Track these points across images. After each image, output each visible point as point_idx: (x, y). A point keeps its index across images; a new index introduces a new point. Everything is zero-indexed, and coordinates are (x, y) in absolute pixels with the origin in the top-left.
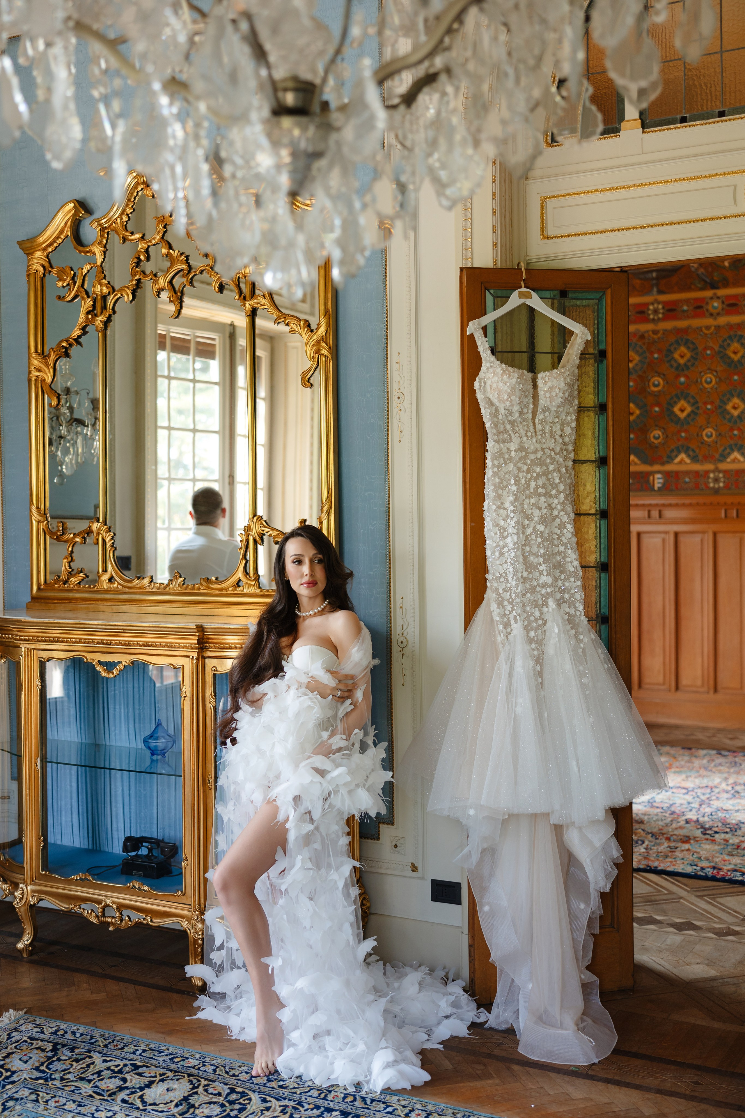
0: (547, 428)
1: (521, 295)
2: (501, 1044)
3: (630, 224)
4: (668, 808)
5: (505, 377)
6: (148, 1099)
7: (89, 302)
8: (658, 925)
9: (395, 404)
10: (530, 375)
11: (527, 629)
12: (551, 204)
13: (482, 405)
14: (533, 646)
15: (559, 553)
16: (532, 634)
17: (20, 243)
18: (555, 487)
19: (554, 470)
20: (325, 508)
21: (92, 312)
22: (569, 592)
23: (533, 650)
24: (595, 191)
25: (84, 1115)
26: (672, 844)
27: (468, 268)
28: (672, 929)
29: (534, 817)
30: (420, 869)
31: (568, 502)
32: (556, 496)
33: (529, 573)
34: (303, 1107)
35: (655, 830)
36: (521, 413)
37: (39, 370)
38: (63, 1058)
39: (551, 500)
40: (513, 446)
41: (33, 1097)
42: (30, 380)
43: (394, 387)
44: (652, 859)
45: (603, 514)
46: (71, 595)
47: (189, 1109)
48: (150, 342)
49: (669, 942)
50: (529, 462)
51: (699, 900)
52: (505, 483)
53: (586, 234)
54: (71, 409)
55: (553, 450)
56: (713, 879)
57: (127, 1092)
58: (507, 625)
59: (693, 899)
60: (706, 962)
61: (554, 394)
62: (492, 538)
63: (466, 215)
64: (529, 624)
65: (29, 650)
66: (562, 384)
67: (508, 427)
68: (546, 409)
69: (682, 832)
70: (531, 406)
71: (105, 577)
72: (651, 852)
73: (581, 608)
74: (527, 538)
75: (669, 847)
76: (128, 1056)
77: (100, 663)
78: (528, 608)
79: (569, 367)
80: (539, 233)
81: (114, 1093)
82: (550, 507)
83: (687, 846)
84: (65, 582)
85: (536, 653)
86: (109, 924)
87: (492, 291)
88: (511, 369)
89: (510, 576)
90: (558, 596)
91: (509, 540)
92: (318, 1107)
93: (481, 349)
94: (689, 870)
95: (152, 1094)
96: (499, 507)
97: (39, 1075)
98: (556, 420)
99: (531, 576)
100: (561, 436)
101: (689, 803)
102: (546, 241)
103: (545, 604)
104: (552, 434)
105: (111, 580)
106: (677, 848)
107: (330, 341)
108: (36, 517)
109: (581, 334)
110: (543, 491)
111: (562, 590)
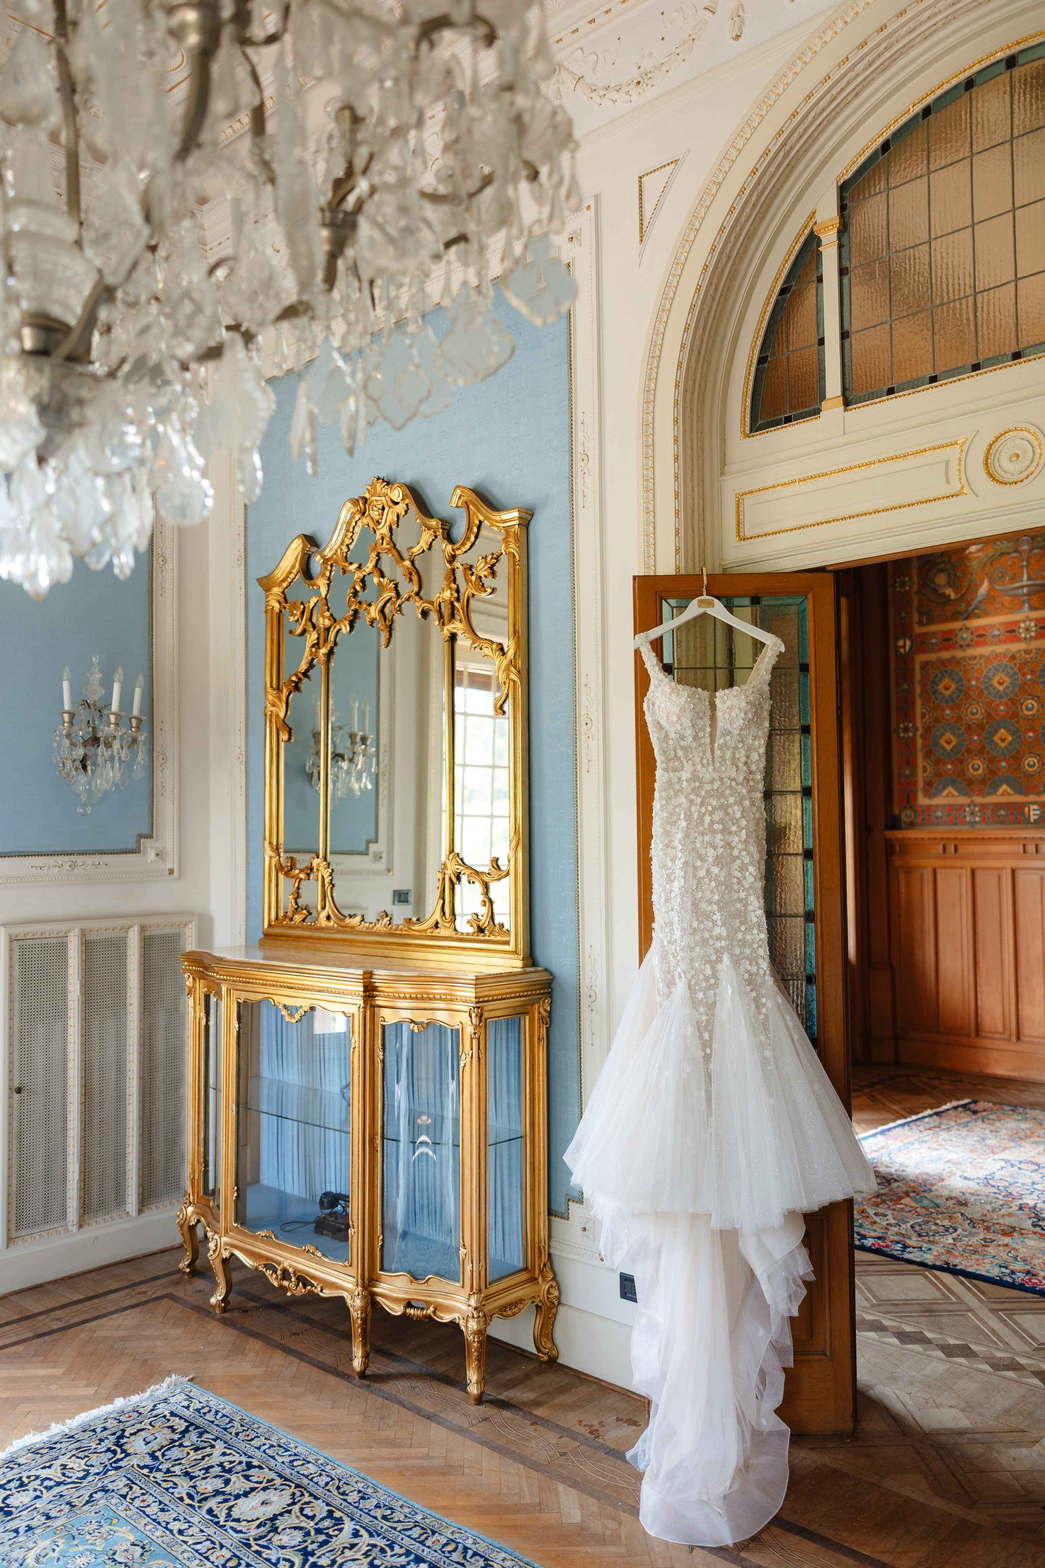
0: (728, 755)
1: (702, 603)
4: (1005, 1187)
5: (673, 696)
6: (235, 1513)
7: (314, 636)
8: (925, 1346)
9: (583, 731)
10: (706, 694)
11: (693, 989)
12: (748, 501)
13: (650, 728)
15: (740, 900)
18: (736, 822)
19: (736, 802)
20: (513, 845)
21: (317, 645)
22: (750, 945)
23: (701, 1014)
24: (793, 482)
25: (159, 1523)
26: (990, 1236)
27: (644, 578)
28: (940, 1354)
31: (751, 841)
32: (736, 834)
33: (702, 922)
34: (392, 1549)
35: (977, 1216)
36: (696, 738)
37: (273, 705)
38: (185, 1444)
39: (731, 838)
40: (685, 775)
41: (125, 1491)
42: (265, 716)
43: (582, 712)
44: (956, 1253)
45: (811, 854)
46: (295, 932)
47: (269, 1532)
49: (928, 1370)
50: (703, 793)
51: (990, 1315)
52: (674, 818)
53: (783, 531)
55: (734, 779)
56: (1021, 1287)
57: (220, 1499)
59: (985, 1313)
60: (963, 1405)
61: (734, 715)
63: (648, 519)
64: (696, 983)
65: (229, 990)
66: (744, 704)
67: (680, 753)
68: (726, 732)
69: (1008, 1221)
70: (708, 730)
71: (323, 915)
72: (958, 1244)
73: (765, 964)
74: (699, 883)
75: (985, 1240)
76: (250, 1451)
77: (285, 1007)
78: (697, 965)
79: (755, 684)
80: (735, 534)
81: (206, 1499)
82: (728, 845)
83: (1007, 1240)
84: (292, 919)
85: (704, 1018)
86: (286, 1289)
87: (671, 600)
88: (680, 687)
89: (676, 925)
90: (737, 950)
91: (676, 884)
92: (408, 1553)
93: (648, 666)
94: (995, 1272)
95: (245, 1506)
96: (667, 846)
97: (149, 1462)
98: (740, 745)
99: (702, 927)
100: (746, 763)
101: (1034, 1183)
102: (742, 542)
103: (719, 960)
104: (734, 761)
105: (328, 918)
106: (992, 1241)
107: (519, 664)
108: (269, 852)
109: (773, 645)
110: (720, 827)
111: (743, 944)
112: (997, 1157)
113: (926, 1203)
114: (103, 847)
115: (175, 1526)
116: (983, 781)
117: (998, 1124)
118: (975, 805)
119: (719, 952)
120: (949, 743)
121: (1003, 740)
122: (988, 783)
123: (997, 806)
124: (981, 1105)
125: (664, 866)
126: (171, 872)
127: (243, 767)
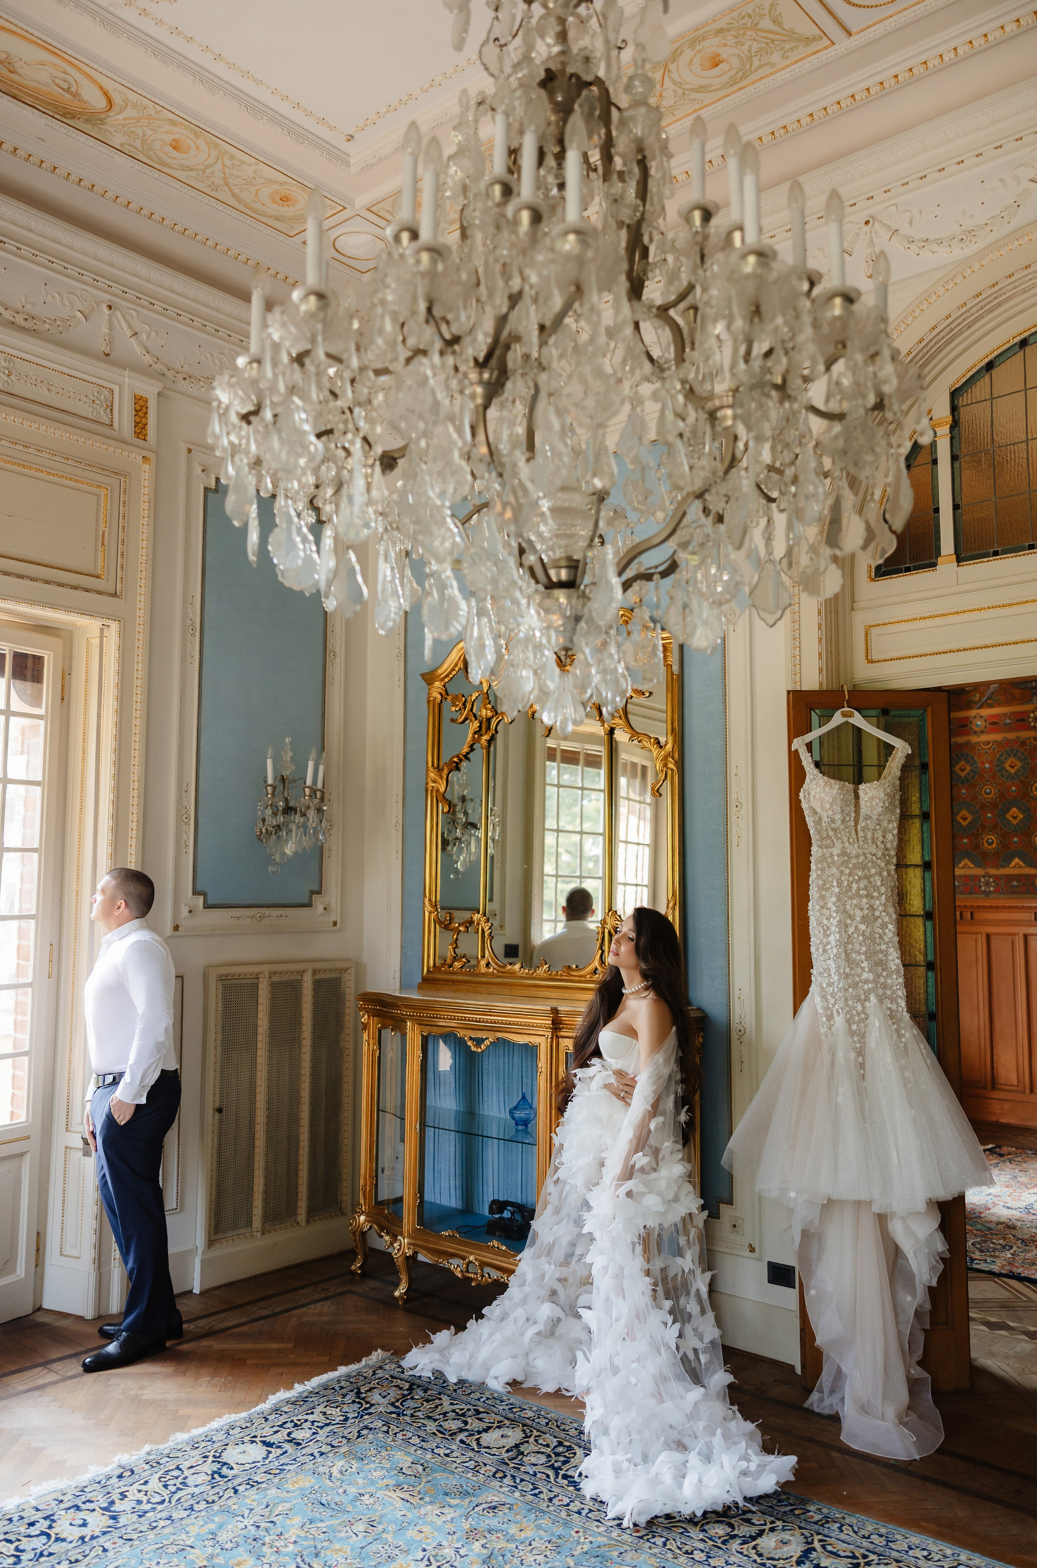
0: (869, 835)
1: (844, 715)
2: (825, 1430)
3: (947, 648)
5: (827, 788)
6: (484, 1443)
7: (476, 724)
8: (1009, 1331)
9: (733, 812)
10: (851, 786)
11: (849, 1022)
12: (874, 632)
13: (806, 813)
14: (856, 1039)
15: (881, 951)
16: (854, 1027)
17: (423, 675)
18: (877, 889)
19: (876, 874)
20: (671, 905)
21: (478, 732)
22: (891, 988)
23: (856, 1042)
24: (915, 620)
25: (426, 1450)
27: (795, 692)
28: (1025, 1337)
29: (858, 1204)
30: (757, 1249)
31: (891, 904)
32: (877, 898)
33: (852, 969)
35: (1026, 1237)
36: (844, 821)
37: (434, 782)
38: (416, 1397)
39: (872, 902)
40: (836, 851)
41: (385, 1428)
42: (427, 790)
43: (733, 797)
44: (1017, 1265)
45: (928, 916)
46: (454, 977)
47: (518, 1455)
48: (540, 754)
49: (1017, 1349)
50: (851, 866)
52: (828, 885)
53: (906, 658)
54: (466, 813)
55: (875, 855)
57: (466, 1434)
58: (830, 1018)
61: (874, 804)
62: (816, 935)
64: (851, 1017)
65: (413, 1025)
66: (882, 795)
67: (831, 833)
68: (868, 817)
70: (854, 815)
71: (483, 963)
72: (1017, 1258)
73: (903, 1003)
74: (849, 936)
76: (473, 1402)
77: (471, 1038)
78: (851, 1003)
79: (889, 778)
80: (864, 658)
81: (455, 1434)
82: (872, 908)
84: (451, 966)
85: (858, 1045)
86: (471, 1279)
87: (818, 711)
88: (832, 781)
89: (833, 971)
90: (881, 992)
91: (832, 938)
93: (804, 763)
95: (488, 1438)
96: (823, 907)
97: (393, 1410)
98: (878, 827)
99: (853, 972)
100: (883, 842)
102: (871, 665)
103: (867, 999)
104: (874, 840)
105: (488, 965)
107: (676, 756)
108: (428, 908)
109: (902, 748)
110: (865, 893)
111: (885, 986)
112: (1031, 1191)
113: (979, 1227)
114: (285, 901)
115: (442, 1452)
116: (996, 855)
117: (1025, 1165)
118: (990, 877)
119: (867, 993)
120: (965, 819)
121: (1015, 818)
122: (1003, 856)
123: (1010, 878)
124: (1005, 1149)
125: (820, 923)
126: (335, 924)
127: (400, 834)
